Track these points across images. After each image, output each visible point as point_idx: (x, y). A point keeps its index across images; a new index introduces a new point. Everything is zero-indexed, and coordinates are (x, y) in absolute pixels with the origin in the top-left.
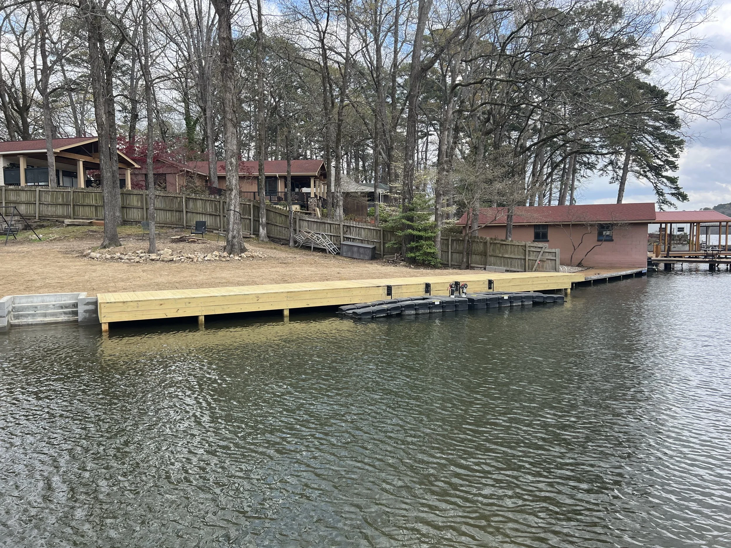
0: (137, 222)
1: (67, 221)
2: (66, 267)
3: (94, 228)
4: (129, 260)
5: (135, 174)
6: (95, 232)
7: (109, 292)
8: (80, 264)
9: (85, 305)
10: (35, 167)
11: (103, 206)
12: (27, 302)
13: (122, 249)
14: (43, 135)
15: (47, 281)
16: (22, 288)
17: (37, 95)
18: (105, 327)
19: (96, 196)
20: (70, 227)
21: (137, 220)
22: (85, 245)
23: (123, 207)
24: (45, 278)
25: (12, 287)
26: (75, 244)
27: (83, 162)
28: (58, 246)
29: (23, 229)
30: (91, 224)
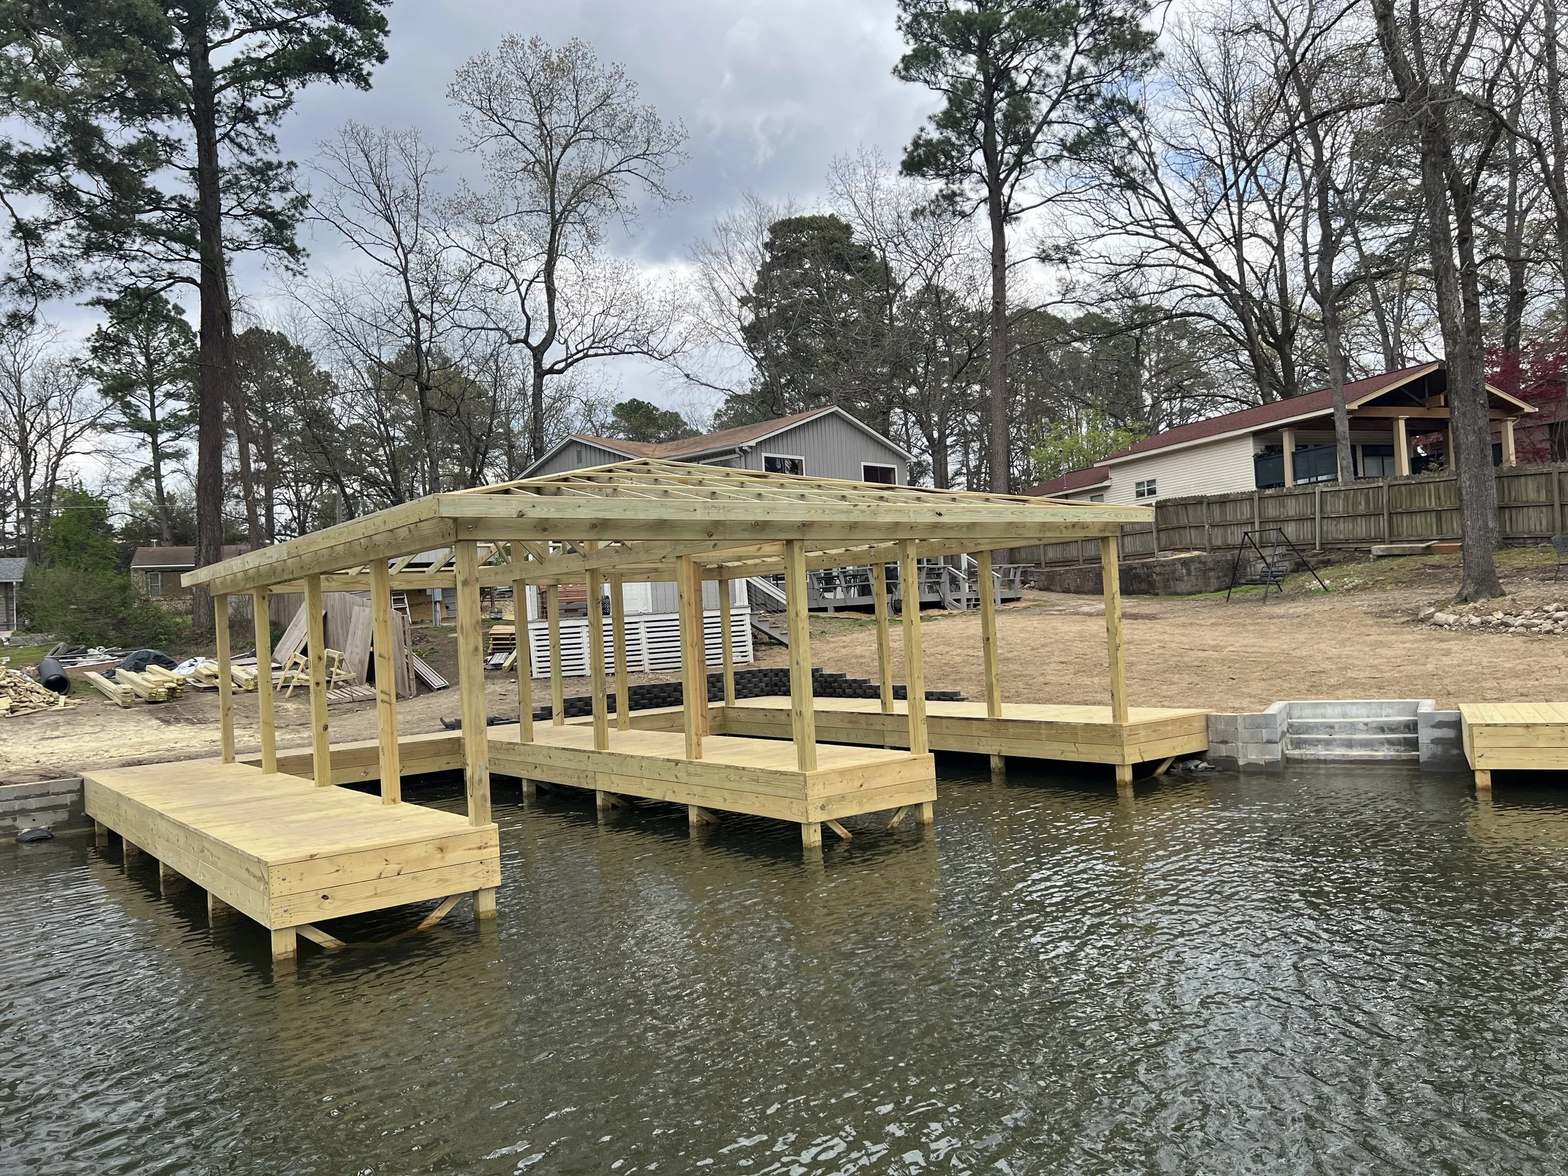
0: (1537, 539)
1: (1377, 549)
2: (1381, 644)
3: (1436, 559)
4: (1527, 627)
5: (1524, 429)
6: (1439, 567)
7: (1485, 700)
8: (1412, 639)
9: (1433, 726)
10: (1311, 447)
11: (1459, 510)
12: (1314, 717)
13: (1508, 603)
14: (1317, 381)
15: (1349, 674)
16: (1302, 687)
17: (1310, 305)
18: (1483, 780)
19: (1437, 489)
20: (1384, 562)
21: (1538, 534)
22: (1420, 597)
23: (1502, 508)
24: (1346, 668)
25: (1286, 686)
26: (1398, 597)
27: (1407, 420)
28: (1363, 602)
29: (1293, 571)
30: (1428, 551)
